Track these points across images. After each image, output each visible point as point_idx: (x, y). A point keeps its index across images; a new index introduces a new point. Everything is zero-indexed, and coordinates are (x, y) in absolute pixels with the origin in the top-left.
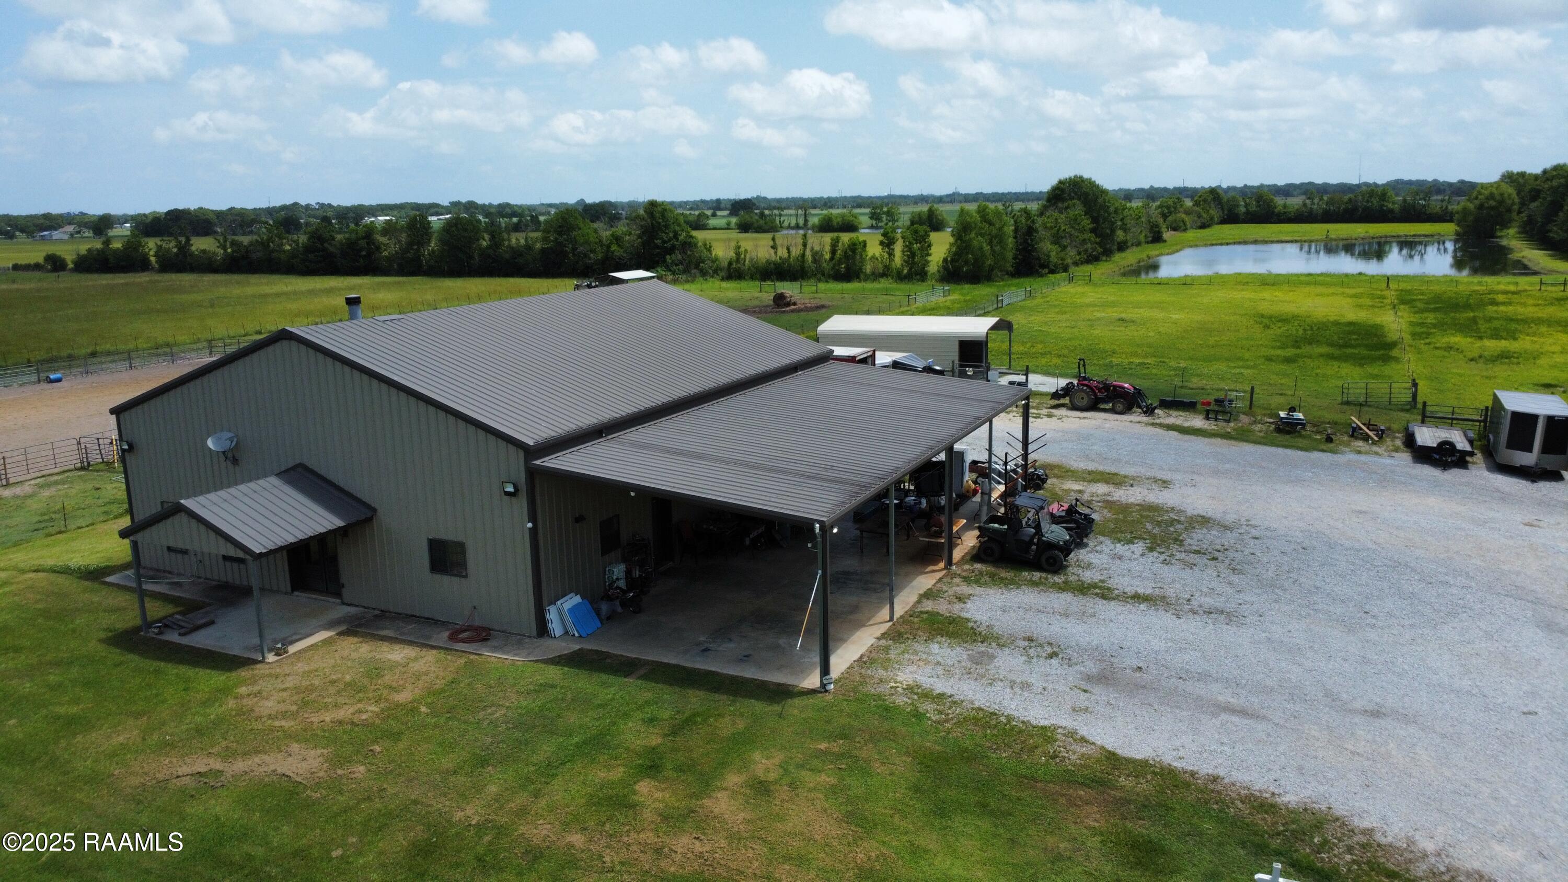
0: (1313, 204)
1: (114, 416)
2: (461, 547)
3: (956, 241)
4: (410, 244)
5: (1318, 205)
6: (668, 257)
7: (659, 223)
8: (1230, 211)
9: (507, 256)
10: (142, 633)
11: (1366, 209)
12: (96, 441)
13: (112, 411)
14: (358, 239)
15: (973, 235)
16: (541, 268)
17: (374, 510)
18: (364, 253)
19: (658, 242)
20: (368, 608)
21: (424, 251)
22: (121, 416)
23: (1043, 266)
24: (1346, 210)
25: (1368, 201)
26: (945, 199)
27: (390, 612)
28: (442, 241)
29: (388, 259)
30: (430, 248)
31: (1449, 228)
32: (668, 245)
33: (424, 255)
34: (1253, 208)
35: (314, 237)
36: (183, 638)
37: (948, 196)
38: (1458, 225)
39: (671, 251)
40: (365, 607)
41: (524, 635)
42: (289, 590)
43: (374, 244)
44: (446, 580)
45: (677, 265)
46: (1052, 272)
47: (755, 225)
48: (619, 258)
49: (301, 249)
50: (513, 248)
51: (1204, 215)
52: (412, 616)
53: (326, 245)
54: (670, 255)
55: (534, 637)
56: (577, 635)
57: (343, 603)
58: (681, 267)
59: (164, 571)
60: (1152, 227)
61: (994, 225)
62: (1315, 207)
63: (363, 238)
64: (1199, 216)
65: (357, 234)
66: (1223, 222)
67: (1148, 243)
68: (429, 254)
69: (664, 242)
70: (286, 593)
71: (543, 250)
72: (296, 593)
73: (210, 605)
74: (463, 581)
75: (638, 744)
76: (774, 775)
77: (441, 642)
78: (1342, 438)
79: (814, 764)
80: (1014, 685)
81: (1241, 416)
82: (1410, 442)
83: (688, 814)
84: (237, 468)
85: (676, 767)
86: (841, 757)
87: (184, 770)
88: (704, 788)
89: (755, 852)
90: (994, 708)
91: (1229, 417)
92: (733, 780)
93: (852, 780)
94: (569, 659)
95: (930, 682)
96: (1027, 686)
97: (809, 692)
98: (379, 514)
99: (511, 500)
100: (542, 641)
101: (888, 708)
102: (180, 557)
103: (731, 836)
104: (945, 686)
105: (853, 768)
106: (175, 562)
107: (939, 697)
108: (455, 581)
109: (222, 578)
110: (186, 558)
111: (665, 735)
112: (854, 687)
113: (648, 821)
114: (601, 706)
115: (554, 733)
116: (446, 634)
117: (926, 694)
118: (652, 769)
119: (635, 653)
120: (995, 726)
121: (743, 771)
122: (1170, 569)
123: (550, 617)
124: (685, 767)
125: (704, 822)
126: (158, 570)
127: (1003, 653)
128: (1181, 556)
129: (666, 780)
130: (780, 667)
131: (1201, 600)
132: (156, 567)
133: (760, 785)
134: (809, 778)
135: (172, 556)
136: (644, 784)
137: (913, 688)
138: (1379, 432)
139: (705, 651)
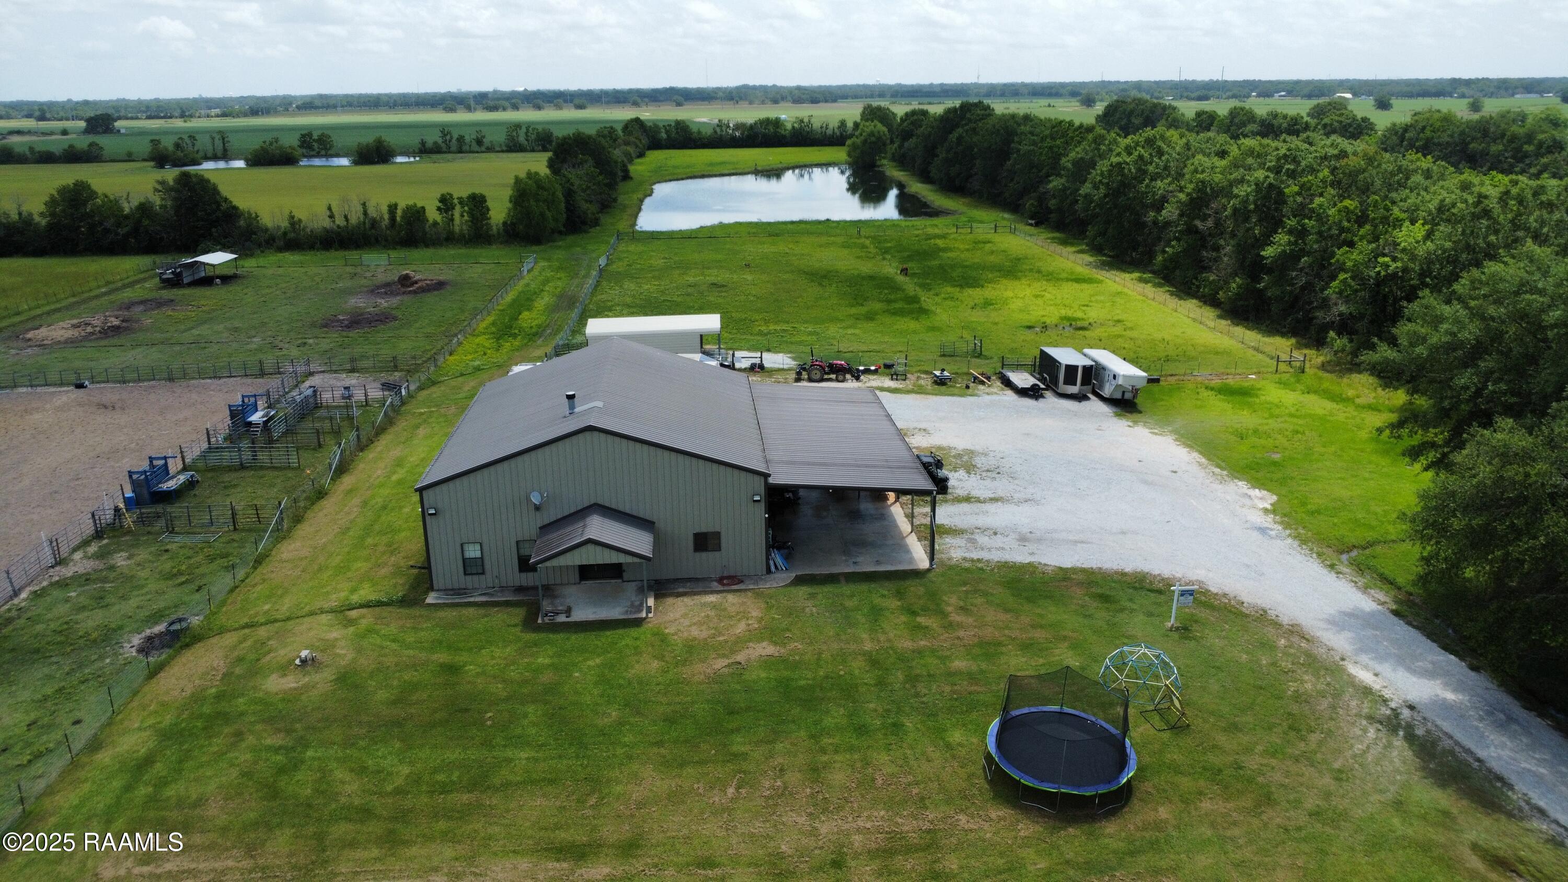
0: (722, 131)
2: (718, 534)
3: (514, 206)
8: (655, 140)
10: (540, 622)
11: (764, 135)
17: (653, 524)
22: (426, 492)
25: (765, 129)
27: (661, 580)
31: (840, 154)
36: (570, 618)
38: (851, 151)
41: (761, 575)
42: (578, 580)
44: (704, 555)
51: (640, 145)
52: (677, 579)
55: (768, 575)
56: (786, 570)
57: (624, 581)
59: (459, 589)
60: (622, 167)
61: (547, 191)
62: (724, 133)
70: (575, 584)
72: (583, 582)
74: (717, 554)
75: (893, 606)
76: (962, 604)
77: (720, 588)
78: (972, 385)
79: (970, 596)
80: (998, 549)
81: (909, 376)
82: (1008, 383)
83: (951, 624)
84: (537, 513)
85: (922, 610)
86: (976, 591)
87: (716, 667)
88: (944, 615)
89: (990, 630)
90: (1003, 560)
91: (903, 377)
92: (950, 609)
93: (990, 598)
94: (800, 581)
95: (967, 555)
96: (1003, 549)
97: (928, 570)
98: (656, 525)
99: (756, 504)
100: (772, 576)
101: (966, 570)
102: (476, 578)
103: (975, 627)
104: (975, 555)
105: (985, 594)
106: (471, 581)
107: (979, 560)
108: (711, 555)
109: (517, 584)
110: (482, 577)
111: (899, 600)
112: (942, 564)
113: (940, 631)
114: (852, 596)
115: (852, 611)
116: (715, 584)
117: (972, 560)
118: (914, 613)
119: (825, 571)
120: (1012, 567)
121: (949, 605)
122: (988, 482)
123: (771, 563)
124: (925, 609)
125: (960, 626)
126: (452, 590)
127: (977, 537)
128: (984, 474)
129: (925, 615)
130: (900, 563)
131: (1016, 496)
132: (450, 587)
133: (962, 608)
134: (975, 601)
135: (469, 578)
136: (919, 619)
137: (964, 559)
138: (989, 378)
139: (855, 563)
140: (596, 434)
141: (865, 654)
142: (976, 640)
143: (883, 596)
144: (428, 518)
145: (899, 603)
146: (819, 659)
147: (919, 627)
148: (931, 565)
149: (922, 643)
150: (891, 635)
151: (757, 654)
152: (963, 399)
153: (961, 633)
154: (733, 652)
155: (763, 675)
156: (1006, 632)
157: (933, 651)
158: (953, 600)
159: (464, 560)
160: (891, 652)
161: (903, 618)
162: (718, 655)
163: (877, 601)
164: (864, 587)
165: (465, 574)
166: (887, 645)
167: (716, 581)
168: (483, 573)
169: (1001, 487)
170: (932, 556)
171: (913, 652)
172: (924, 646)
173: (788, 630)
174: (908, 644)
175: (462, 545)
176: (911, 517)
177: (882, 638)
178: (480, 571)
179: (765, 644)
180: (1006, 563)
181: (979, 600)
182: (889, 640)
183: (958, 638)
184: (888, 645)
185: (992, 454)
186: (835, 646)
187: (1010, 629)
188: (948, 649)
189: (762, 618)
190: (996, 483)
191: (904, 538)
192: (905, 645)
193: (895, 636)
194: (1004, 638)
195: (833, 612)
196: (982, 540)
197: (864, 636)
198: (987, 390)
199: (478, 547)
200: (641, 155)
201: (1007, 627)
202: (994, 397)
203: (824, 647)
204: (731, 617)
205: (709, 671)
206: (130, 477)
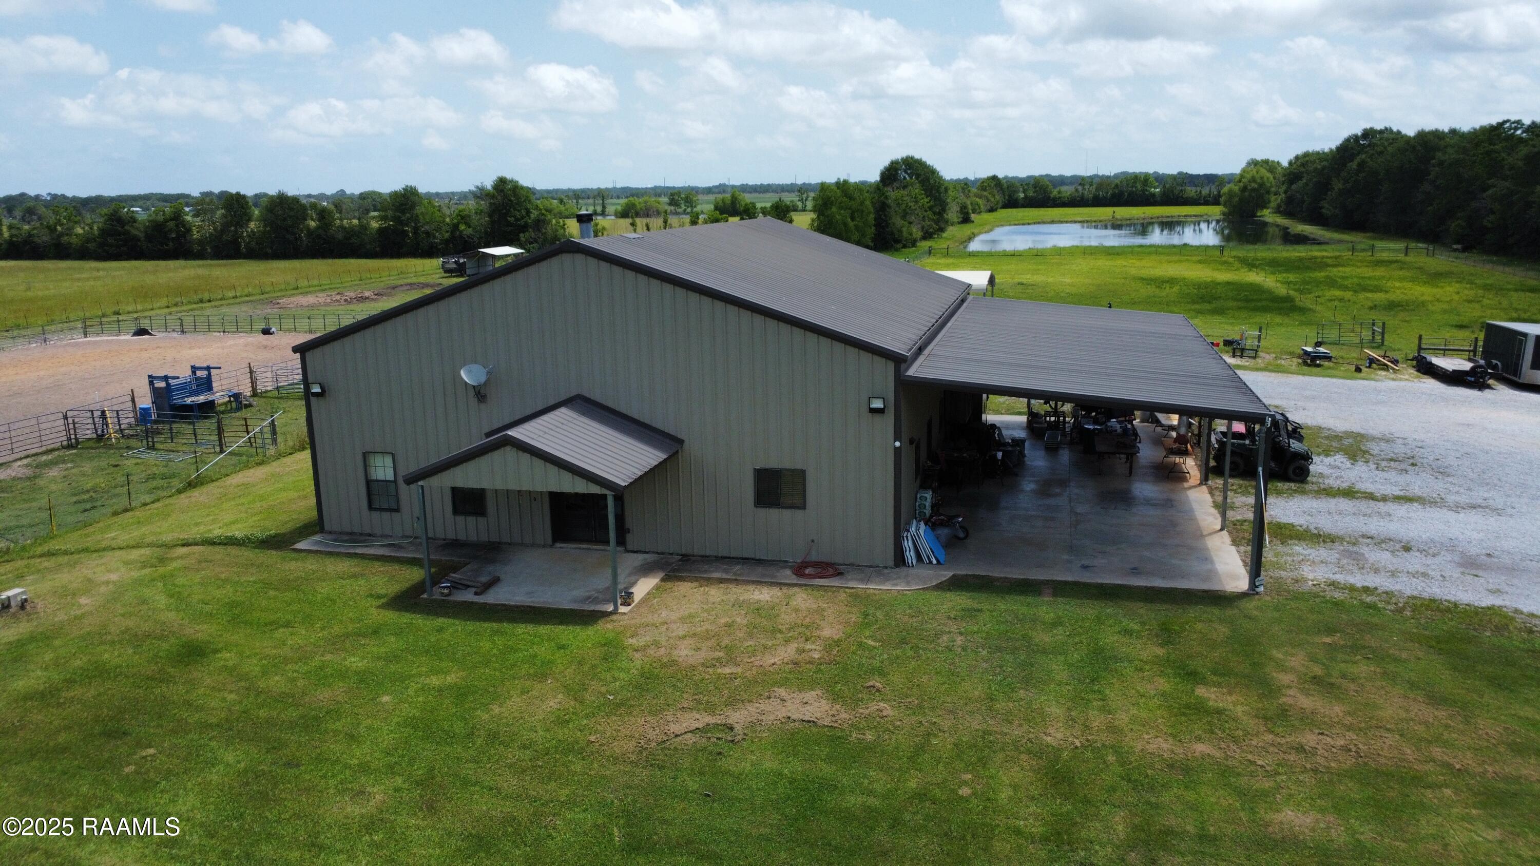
0: (1084, 189)
1: (298, 355)
2: (800, 475)
3: (818, 217)
4: (226, 226)
5: (1089, 192)
6: (522, 235)
7: (511, 201)
8: (1010, 196)
9: (340, 236)
10: (425, 596)
11: (1131, 194)
12: (89, 414)
13: (295, 349)
14: (166, 221)
15: (834, 209)
16: (378, 249)
17: (681, 442)
18: (174, 235)
19: (511, 219)
20: (662, 553)
21: (243, 232)
22: (309, 355)
23: (898, 241)
24: (1113, 195)
25: (1132, 187)
26: (714, 190)
27: (694, 556)
28: (263, 219)
29: (200, 242)
30: (249, 230)
31: (1216, 211)
32: (522, 222)
33: (241, 237)
34: (1031, 194)
35: (113, 220)
36: (481, 597)
37: (716, 187)
38: (1225, 205)
39: (524, 228)
40: (658, 553)
41: (877, 566)
42: (550, 541)
43: (184, 226)
44: (774, 514)
45: (531, 243)
46: (905, 247)
47: (556, 211)
48: (468, 237)
49: (96, 233)
50: (345, 228)
51: (992, 200)
52: (723, 558)
53: (127, 227)
54: (524, 232)
55: (892, 568)
56: (935, 562)
57: (628, 551)
58: (535, 245)
59: (361, 534)
60: (961, 208)
61: (854, 200)
62: (1086, 193)
63: (171, 219)
64: (988, 201)
65: (164, 215)
66: (1005, 206)
67: (959, 223)
68: (249, 236)
69: (517, 220)
70: (544, 546)
71: (381, 231)
72: (558, 545)
73: (466, 564)
74: (799, 514)
75: (1144, 655)
76: (1318, 670)
77: (794, 580)
78: (1364, 369)
79: (1340, 656)
80: (1414, 575)
81: (1261, 354)
82: (1427, 369)
83: (1284, 713)
84: (483, 406)
85: (1215, 673)
86: (1355, 648)
87: (675, 728)
88: (1268, 690)
89: (1392, 739)
90: (1425, 595)
91: (1252, 353)
92: (1285, 678)
93: (1391, 668)
94: (956, 584)
95: (1340, 578)
96: (1425, 575)
97: (1243, 595)
98: (686, 445)
99: (877, 418)
100: (903, 571)
101: (1336, 604)
102: (386, 516)
103: (1349, 728)
104: (1358, 580)
105: (1378, 656)
106: (379, 521)
107: (1366, 589)
108: (787, 514)
109: (451, 535)
110: (396, 516)
111: (1161, 645)
112: (1279, 587)
113: (1252, 724)
114: (1057, 623)
115: (1044, 652)
116: (788, 572)
117: (1352, 588)
118: (1193, 677)
119: (1016, 574)
120: (1448, 610)
121: (1283, 669)
122: (1392, 476)
123: (908, 544)
124: (1222, 672)
125: (1309, 720)
126: (351, 534)
127: (1365, 550)
128: (1384, 464)
129: (1219, 685)
130: (1183, 577)
131: (1451, 499)
132: (349, 530)
133: (1316, 680)
134: (1353, 669)
135: (375, 515)
136: (1201, 691)
137: (1333, 584)
138: (1395, 362)
139: (1085, 567)
140: (579, 257)
141: (1039, 752)
142: (1349, 762)
143: (1128, 632)
144: (313, 400)
145: (1160, 651)
146: (920, 749)
147: (1200, 709)
148: (1253, 585)
149: (1200, 748)
150: (1122, 718)
151: (782, 713)
152: (1353, 382)
153: (1309, 739)
154: (733, 702)
155: (770, 764)
156: (1437, 752)
157: (1225, 772)
158: (1297, 660)
159: (369, 483)
160: (1111, 758)
161: (1163, 684)
162: (699, 702)
163: (1110, 638)
164: (1088, 610)
165: (371, 507)
166: (1105, 738)
167: (790, 567)
168: (397, 510)
169: (1417, 484)
170: (1256, 567)
171: (1171, 766)
172: (1203, 756)
173: (882, 673)
174: (1162, 745)
175: (365, 455)
176: (1223, 508)
177: (1097, 720)
178: (393, 506)
179: (810, 695)
180: (1433, 601)
181: (1363, 669)
182: (1112, 729)
183: (1300, 749)
184: (1108, 739)
185: (1400, 441)
186: (976, 723)
187: (1446, 744)
188: (1269, 775)
189: (839, 641)
190: (1408, 478)
191: (1202, 536)
192: (1151, 748)
193: (1133, 720)
194: (1429, 767)
195: (999, 649)
196: (1374, 555)
197: (1055, 710)
198: (1393, 376)
199: (388, 461)
200: (992, 210)
201: (1437, 740)
202: (1403, 383)
203: (946, 724)
204: (775, 631)
205: (651, 735)
206: (151, 383)
